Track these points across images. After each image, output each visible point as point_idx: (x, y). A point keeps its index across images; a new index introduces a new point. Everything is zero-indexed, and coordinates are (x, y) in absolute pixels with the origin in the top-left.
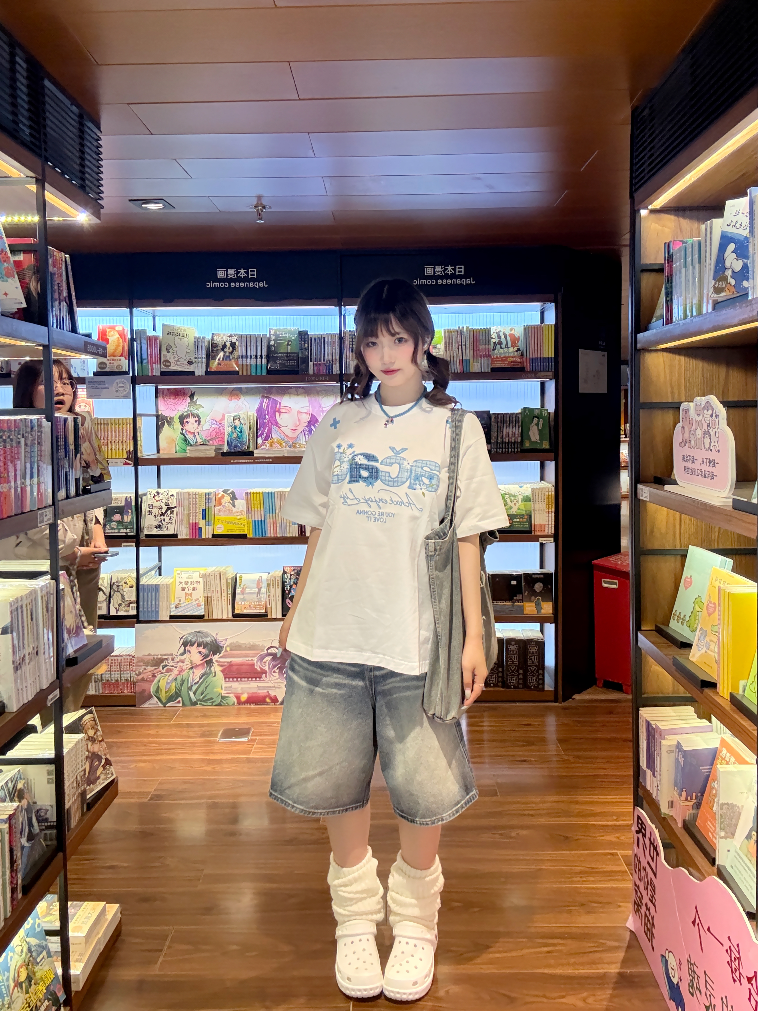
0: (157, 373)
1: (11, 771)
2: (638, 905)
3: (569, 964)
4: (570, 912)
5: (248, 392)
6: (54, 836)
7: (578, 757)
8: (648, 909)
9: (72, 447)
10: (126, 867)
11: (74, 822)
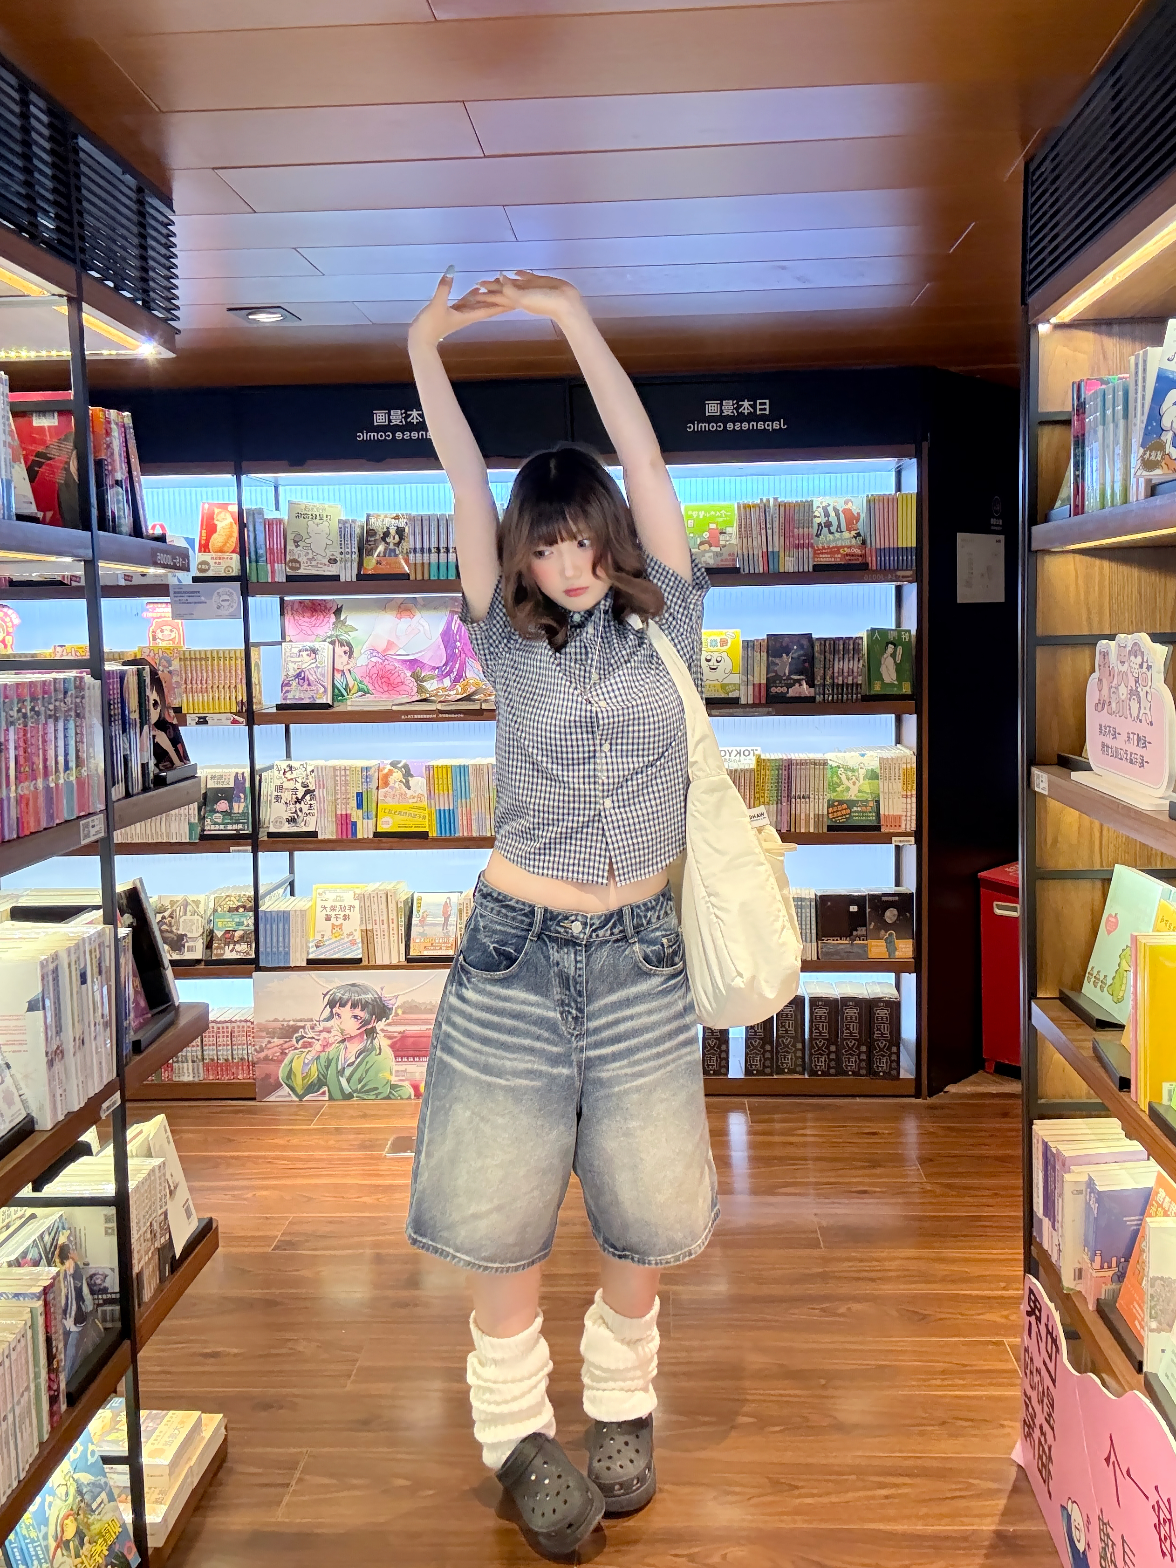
0: (281, 578)
1: (49, 1216)
2: (1028, 1426)
3: (919, 1517)
4: (922, 1434)
5: (427, 605)
6: (117, 1314)
7: (949, 1186)
8: (1043, 1434)
9: (135, 716)
10: (236, 1355)
11: (147, 1294)
